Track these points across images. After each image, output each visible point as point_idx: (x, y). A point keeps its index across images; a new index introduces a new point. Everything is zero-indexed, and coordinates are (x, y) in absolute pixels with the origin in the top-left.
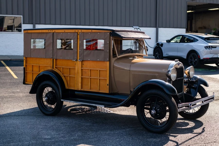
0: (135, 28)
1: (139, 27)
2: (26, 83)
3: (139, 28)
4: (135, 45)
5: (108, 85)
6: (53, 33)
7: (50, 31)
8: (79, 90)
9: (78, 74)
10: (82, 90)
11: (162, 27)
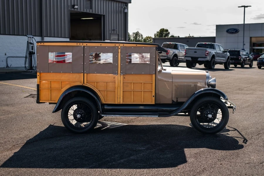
0: (28, 37)
1: (33, 36)
2: (41, 101)
3: (33, 38)
4: (30, 56)
5: (153, 96)
6: (84, 46)
7: (80, 44)
8: (121, 103)
9: (119, 88)
10: (124, 103)
11: (47, 37)
